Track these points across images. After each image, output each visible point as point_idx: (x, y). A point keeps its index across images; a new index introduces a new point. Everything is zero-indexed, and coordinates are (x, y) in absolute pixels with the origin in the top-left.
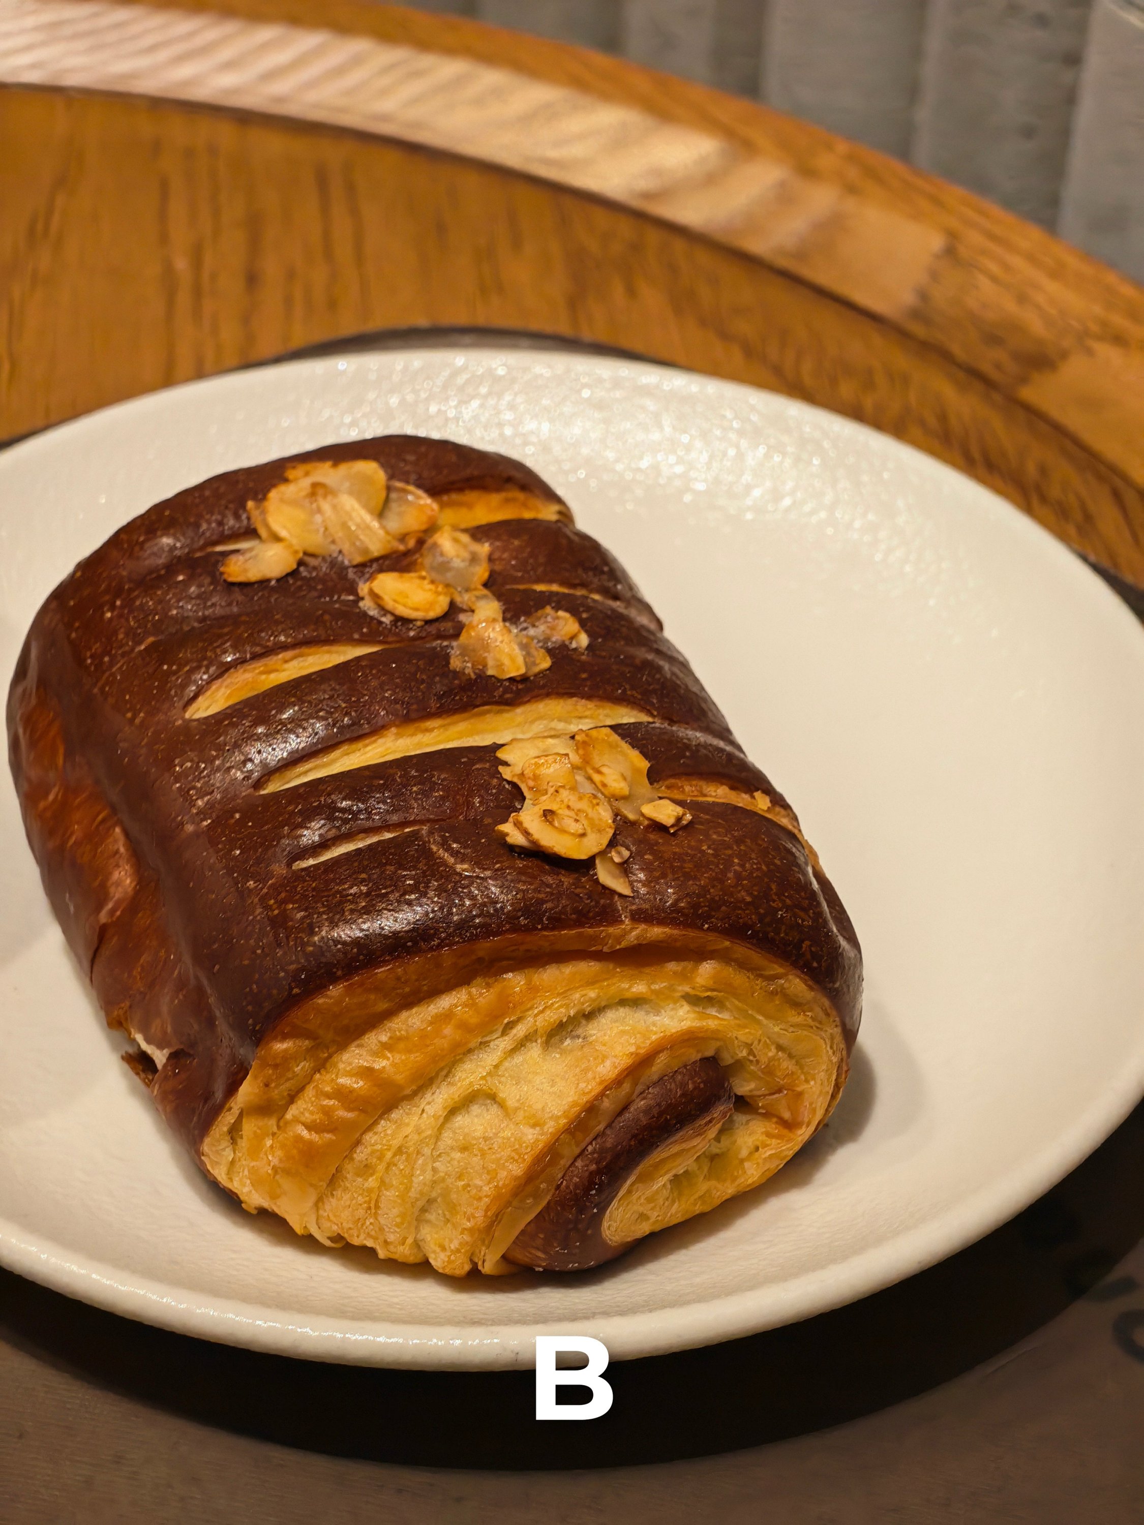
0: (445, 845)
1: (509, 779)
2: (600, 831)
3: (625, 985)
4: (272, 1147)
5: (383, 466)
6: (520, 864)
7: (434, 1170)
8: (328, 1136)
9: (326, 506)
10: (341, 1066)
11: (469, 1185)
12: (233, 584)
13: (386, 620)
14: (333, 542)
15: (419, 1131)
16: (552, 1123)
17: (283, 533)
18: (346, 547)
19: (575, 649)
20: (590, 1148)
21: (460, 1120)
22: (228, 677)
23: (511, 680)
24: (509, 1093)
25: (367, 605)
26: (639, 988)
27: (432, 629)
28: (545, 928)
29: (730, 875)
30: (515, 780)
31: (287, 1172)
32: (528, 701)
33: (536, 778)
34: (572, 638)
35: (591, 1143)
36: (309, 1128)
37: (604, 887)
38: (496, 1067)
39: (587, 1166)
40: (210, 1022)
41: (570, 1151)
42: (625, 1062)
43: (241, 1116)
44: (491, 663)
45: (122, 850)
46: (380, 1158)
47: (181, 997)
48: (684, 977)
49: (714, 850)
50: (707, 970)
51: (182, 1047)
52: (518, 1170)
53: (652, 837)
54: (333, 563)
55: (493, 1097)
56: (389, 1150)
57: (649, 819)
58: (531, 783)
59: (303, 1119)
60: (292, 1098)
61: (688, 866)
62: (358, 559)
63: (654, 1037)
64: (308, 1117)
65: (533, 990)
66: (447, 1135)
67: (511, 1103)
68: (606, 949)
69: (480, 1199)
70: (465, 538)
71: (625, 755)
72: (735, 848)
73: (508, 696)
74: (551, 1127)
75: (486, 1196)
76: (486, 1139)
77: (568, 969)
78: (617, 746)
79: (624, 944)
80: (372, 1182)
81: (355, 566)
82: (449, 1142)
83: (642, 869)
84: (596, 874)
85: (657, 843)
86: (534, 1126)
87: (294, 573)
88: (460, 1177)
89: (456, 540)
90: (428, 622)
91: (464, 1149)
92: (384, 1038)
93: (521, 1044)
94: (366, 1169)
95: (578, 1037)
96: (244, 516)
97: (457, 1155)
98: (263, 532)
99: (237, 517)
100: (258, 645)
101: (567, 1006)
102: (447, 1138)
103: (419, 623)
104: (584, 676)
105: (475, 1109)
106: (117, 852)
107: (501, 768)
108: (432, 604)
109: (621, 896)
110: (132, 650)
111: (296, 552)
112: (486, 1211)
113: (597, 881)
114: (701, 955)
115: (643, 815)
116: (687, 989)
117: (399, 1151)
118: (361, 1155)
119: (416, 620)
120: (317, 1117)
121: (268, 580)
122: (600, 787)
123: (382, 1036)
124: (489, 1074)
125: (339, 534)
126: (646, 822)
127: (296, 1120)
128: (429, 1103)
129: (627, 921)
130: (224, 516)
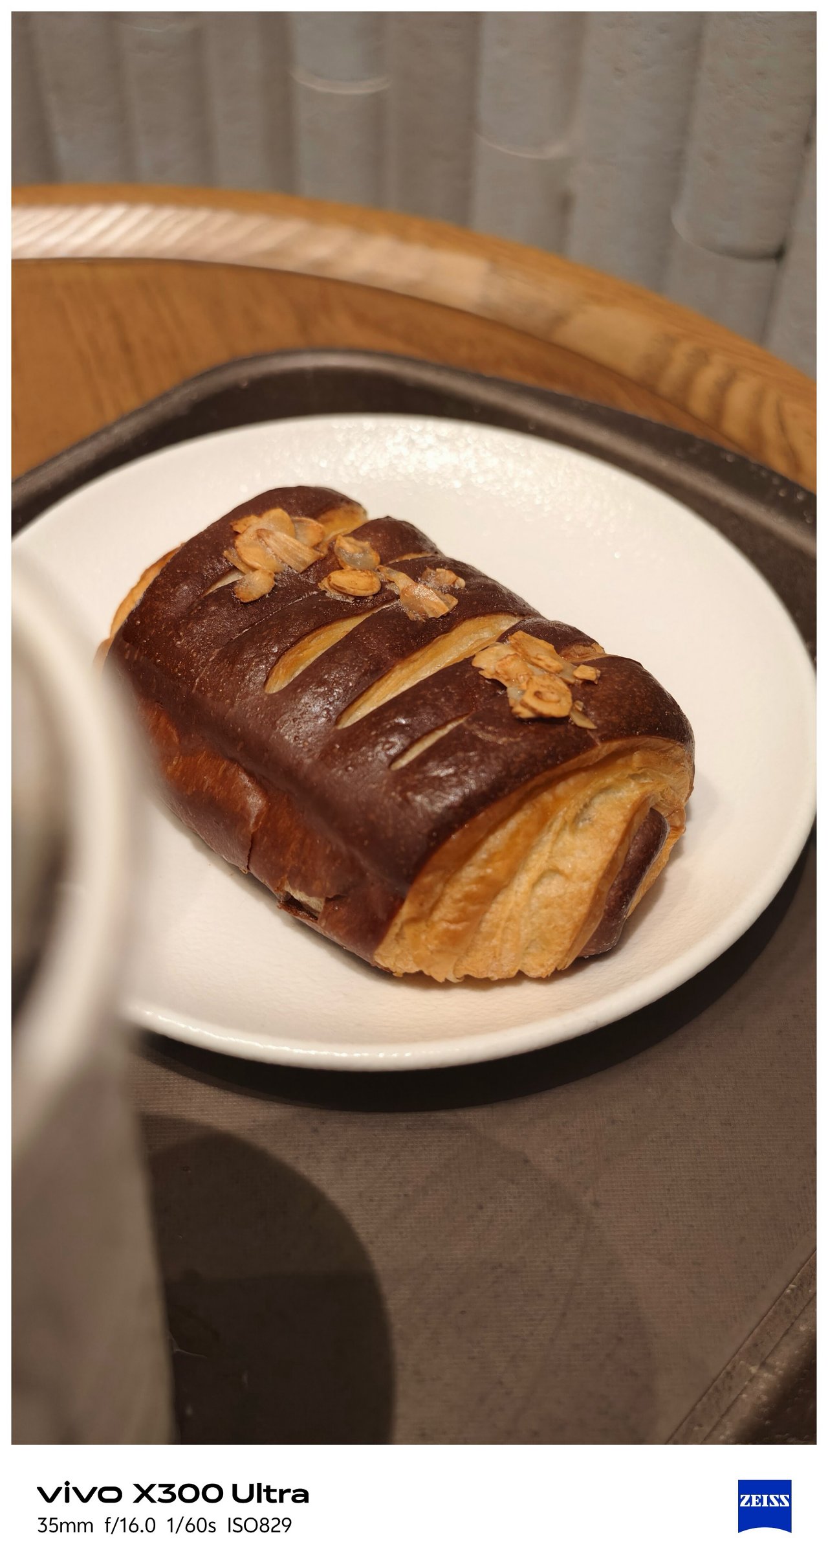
0: (482, 728)
1: (490, 677)
2: (564, 695)
3: (602, 781)
4: (426, 939)
5: (284, 509)
6: (532, 728)
7: (532, 923)
8: (464, 924)
9: (271, 541)
10: (464, 880)
11: (555, 927)
12: (247, 603)
13: (350, 600)
14: (283, 562)
15: (517, 905)
16: (595, 875)
17: (257, 565)
18: (292, 563)
19: (460, 589)
20: (616, 882)
21: (539, 891)
22: (282, 661)
23: (442, 617)
24: (566, 865)
25: (332, 594)
26: (609, 780)
27: (379, 598)
28: (562, 763)
29: (637, 699)
30: (495, 677)
31: (439, 952)
32: (456, 627)
33: (506, 673)
34: (454, 583)
35: (616, 880)
36: (451, 922)
37: (580, 728)
38: (551, 852)
39: (616, 893)
40: (362, 874)
41: (606, 889)
42: (623, 826)
43: (401, 928)
44: (427, 610)
45: (250, 785)
46: (497, 926)
47: (337, 865)
48: (627, 765)
49: (622, 687)
50: (637, 757)
51: (338, 893)
52: (583, 909)
53: (588, 689)
54: (289, 575)
55: (556, 871)
56: (501, 920)
57: (581, 679)
58: (506, 677)
59: (447, 918)
60: (433, 909)
61: (615, 701)
62: (302, 568)
63: (629, 806)
64: (450, 916)
65: (558, 800)
66: (534, 901)
67: (567, 871)
68: (591, 764)
69: (564, 933)
70: (352, 540)
71: (539, 644)
72: (631, 682)
73: (446, 627)
74: (594, 878)
75: (569, 930)
76: (560, 897)
77: (571, 781)
78: (533, 640)
79: (600, 757)
80: (495, 942)
81: (301, 573)
82: (537, 905)
83: (592, 710)
84: (572, 721)
85: (592, 693)
86: (585, 881)
87: (275, 588)
88: (549, 924)
89: (349, 542)
90: (374, 595)
91: (546, 907)
92: (484, 856)
93: (558, 834)
94: (491, 935)
95: (586, 820)
96: (224, 560)
97: (544, 911)
98: (241, 567)
99: (220, 562)
100: (290, 637)
101: (578, 804)
102: (535, 903)
103: (371, 598)
104: (475, 603)
105: (545, 881)
106: (245, 786)
107: (481, 672)
108: (372, 584)
109: (591, 730)
110: (207, 660)
111: (270, 574)
112: (571, 938)
113: (575, 726)
114: (632, 750)
115: (576, 678)
116: (630, 772)
117: (509, 919)
118: (485, 927)
119: (368, 596)
120: (456, 915)
121: (264, 596)
122: (546, 668)
123: (482, 855)
124: (550, 857)
125: (285, 557)
126: (581, 682)
127: (442, 920)
128: (518, 886)
129: (599, 744)
130: (213, 563)
